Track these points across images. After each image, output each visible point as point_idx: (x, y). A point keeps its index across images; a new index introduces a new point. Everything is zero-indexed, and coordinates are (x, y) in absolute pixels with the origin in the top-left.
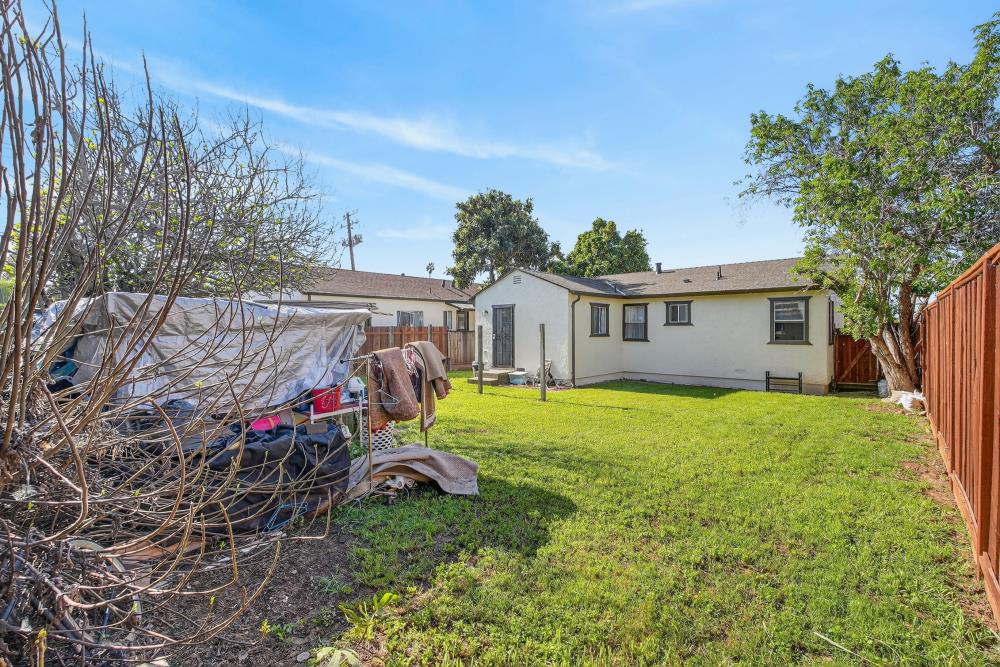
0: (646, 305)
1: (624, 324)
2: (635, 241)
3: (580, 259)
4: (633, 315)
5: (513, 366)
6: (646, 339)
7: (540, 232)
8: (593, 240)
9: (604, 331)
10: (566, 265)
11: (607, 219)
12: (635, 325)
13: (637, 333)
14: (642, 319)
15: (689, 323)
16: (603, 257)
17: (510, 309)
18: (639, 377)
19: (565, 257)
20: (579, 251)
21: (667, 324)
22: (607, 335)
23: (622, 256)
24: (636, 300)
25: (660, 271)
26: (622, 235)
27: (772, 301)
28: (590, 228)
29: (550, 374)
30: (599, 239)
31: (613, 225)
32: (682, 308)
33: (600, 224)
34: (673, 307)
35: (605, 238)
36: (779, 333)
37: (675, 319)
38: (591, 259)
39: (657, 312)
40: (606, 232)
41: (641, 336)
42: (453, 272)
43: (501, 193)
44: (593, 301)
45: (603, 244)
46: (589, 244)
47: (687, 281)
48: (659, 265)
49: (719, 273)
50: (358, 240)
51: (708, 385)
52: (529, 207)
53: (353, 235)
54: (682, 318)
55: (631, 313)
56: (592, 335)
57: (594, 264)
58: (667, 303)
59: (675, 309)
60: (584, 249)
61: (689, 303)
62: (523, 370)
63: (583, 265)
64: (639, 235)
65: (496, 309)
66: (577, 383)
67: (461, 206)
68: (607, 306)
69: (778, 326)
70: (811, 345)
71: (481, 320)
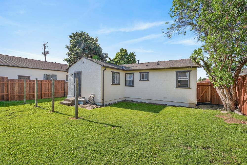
0: (133, 73)
1: (126, 80)
2: (132, 56)
3: (116, 60)
4: (129, 77)
5: (81, 96)
6: (133, 86)
7: (99, 48)
8: (120, 55)
9: (118, 83)
10: (111, 62)
11: (124, 49)
12: (130, 81)
13: (130, 84)
14: (132, 78)
15: (148, 80)
16: (123, 60)
17: (80, 73)
18: (130, 99)
19: (111, 60)
20: (116, 58)
21: (140, 80)
22: (119, 84)
23: (128, 59)
24: (129, 72)
25: (139, 63)
26: (129, 54)
27: (177, 72)
28: (119, 51)
29: (93, 100)
30: (122, 54)
31: (126, 50)
32: (146, 75)
33: (122, 50)
34: (143, 74)
35: (123, 54)
36: (180, 84)
37: (143, 78)
38: (119, 60)
39: (137, 76)
40: (124, 52)
41: (131, 85)
42: (66, 60)
43: (85, 33)
44: (112, 71)
45: (122, 56)
46: (119, 56)
47: (147, 65)
48: (138, 61)
49: (158, 63)
50: (48, 53)
51: (154, 103)
52: (96, 40)
53: (46, 51)
54: (146, 78)
55: (128, 76)
56: (112, 84)
57: (120, 62)
58: (141, 73)
59: (143, 75)
60: (117, 57)
61: (148, 73)
62: (84, 98)
63: (117, 62)
64: (133, 54)
65: (75, 73)
66: (105, 104)
67: (70, 37)
68: (119, 73)
69: (179, 82)
70: (191, 88)
71: (70, 77)
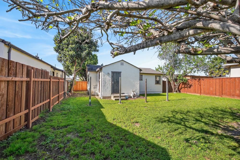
27: (155, 76)
65: (113, 73)
70: (161, 84)
71: (105, 76)
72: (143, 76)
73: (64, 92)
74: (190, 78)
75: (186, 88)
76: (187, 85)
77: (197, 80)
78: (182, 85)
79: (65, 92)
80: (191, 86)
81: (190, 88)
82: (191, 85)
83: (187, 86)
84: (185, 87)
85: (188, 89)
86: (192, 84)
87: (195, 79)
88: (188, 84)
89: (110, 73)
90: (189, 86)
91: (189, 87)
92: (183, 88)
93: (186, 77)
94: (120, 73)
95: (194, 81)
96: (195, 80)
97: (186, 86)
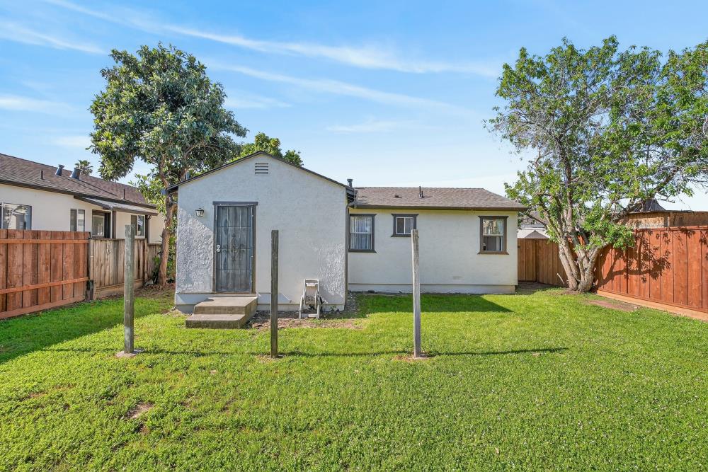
0: (373, 216)
1: (348, 234)
4: (358, 226)
5: (253, 290)
6: (373, 251)
12: (360, 236)
13: (361, 245)
14: (368, 229)
17: (250, 209)
21: (394, 235)
27: (481, 218)
32: (409, 221)
34: (400, 220)
36: (486, 245)
37: (401, 229)
39: (384, 224)
40: (272, 147)
41: (368, 247)
47: (397, 197)
49: (421, 192)
54: (408, 230)
55: (356, 221)
58: (395, 216)
61: (415, 216)
65: (220, 208)
69: (485, 239)
70: (508, 254)
71: (189, 223)
72: (418, 218)
73: (86, 279)
74: (662, 223)
75: (634, 276)
76: (639, 262)
77: (698, 235)
78: (615, 259)
79: (91, 279)
80: (660, 266)
81: (655, 276)
82: (662, 261)
83: (640, 265)
84: (627, 271)
85: (645, 281)
86: (667, 253)
87: (686, 232)
88: (646, 258)
89: (210, 210)
90: (649, 264)
91: (649, 271)
92: (620, 272)
93: (643, 220)
94: (248, 208)
95: (680, 239)
96: (683, 236)
97: (634, 267)
